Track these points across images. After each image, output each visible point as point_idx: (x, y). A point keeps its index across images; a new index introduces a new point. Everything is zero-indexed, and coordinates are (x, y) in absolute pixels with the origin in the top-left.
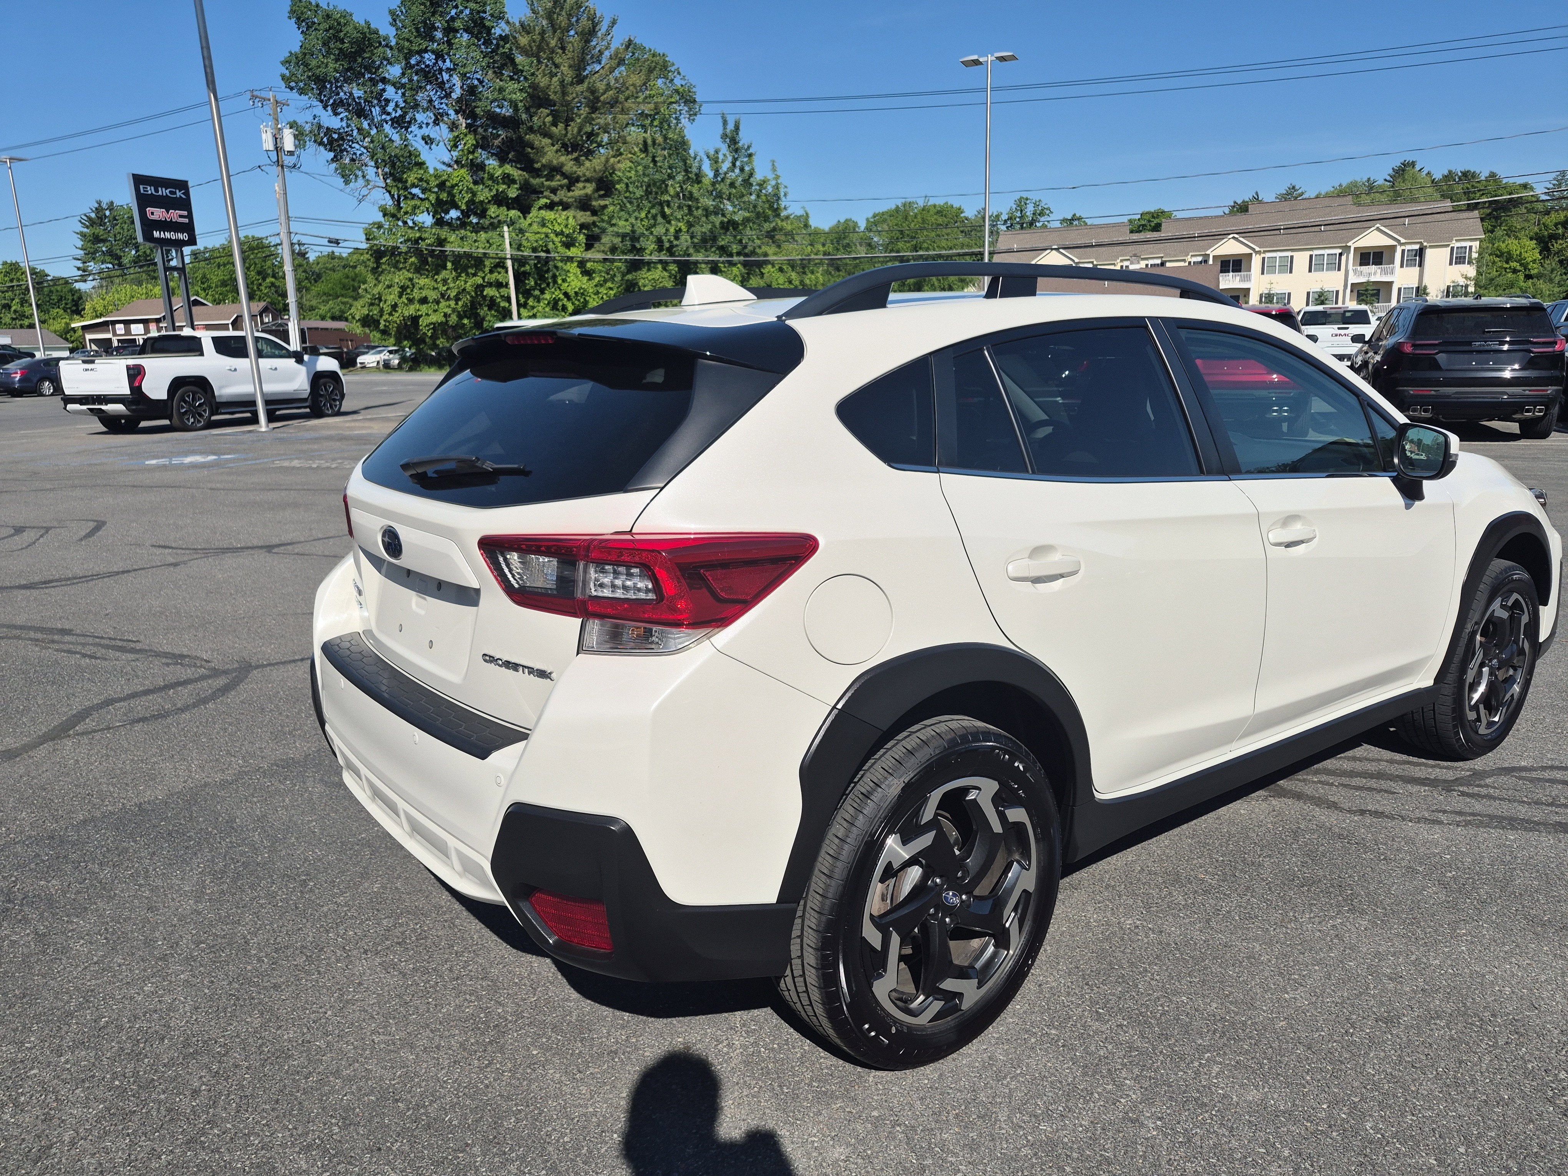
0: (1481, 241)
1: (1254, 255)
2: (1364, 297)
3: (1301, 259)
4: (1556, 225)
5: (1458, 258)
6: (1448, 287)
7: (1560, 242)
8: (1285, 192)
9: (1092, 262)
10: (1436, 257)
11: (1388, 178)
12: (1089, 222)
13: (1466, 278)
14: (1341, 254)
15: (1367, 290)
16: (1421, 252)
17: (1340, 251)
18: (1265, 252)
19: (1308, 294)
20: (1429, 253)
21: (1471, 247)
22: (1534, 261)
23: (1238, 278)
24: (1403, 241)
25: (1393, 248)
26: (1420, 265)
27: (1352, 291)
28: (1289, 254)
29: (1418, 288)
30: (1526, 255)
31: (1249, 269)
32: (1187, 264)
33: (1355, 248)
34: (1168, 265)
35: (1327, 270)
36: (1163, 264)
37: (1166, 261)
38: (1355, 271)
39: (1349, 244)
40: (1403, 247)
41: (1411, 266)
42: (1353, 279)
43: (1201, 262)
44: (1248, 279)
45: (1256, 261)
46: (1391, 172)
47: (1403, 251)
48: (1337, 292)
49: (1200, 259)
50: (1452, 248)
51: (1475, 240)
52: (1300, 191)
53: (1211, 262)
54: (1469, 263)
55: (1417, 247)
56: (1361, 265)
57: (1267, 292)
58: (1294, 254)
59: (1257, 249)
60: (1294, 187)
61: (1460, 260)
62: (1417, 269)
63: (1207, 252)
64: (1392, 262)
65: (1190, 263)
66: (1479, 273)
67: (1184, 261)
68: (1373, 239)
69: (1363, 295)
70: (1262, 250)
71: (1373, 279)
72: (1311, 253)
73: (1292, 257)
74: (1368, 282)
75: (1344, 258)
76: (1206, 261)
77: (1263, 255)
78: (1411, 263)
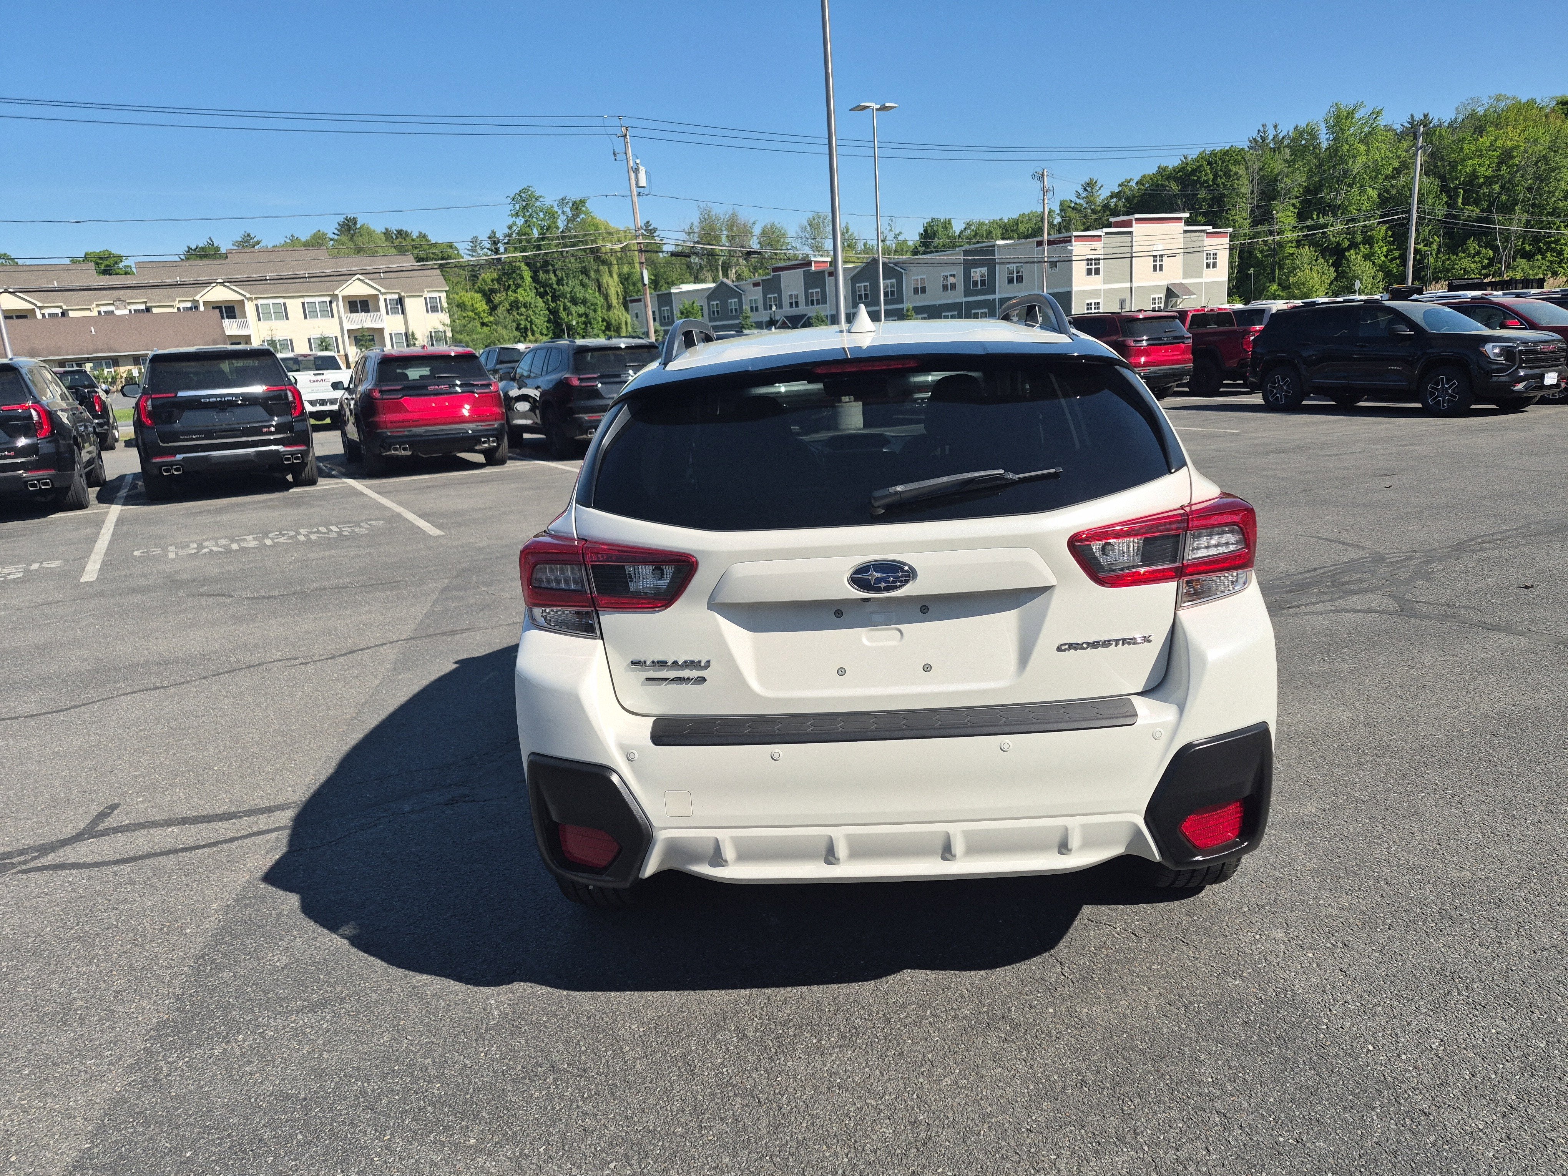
0: (446, 291)
1: (246, 301)
2: (363, 342)
3: (294, 306)
4: (492, 281)
5: (433, 308)
6: (431, 333)
7: (498, 295)
8: (240, 239)
9: (61, 307)
10: (414, 305)
11: (336, 232)
12: (20, 262)
13: (444, 325)
14: (330, 302)
15: (363, 336)
16: (401, 301)
17: (328, 299)
18: (256, 298)
19: (309, 340)
20: (407, 302)
21: (440, 298)
22: (484, 311)
23: (235, 325)
24: (383, 291)
25: (375, 298)
26: (403, 313)
27: (349, 337)
28: (281, 301)
29: (406, 334)
30: (477, 306)
31: (244, 316)
32: (176, 310)
33: (343, 297)
34: (155, 310)
35: (276, 319)
36: (148, 310)
37: (152, 307)
38: (347, 318)
39: (336, 293)
40: (384, 297)
41: (395, 313)
42: (347, 326)
43: (191, 308)
44: (245, 325)
45: (250, 307)
46: (337, 226)
47: (385, 300)
48: (336, 338)
49: (189, 305)
50: (425, 298)
51: (442, 291)
52: (256, 239)
53: (202, 308)
54: (442, 311)
55: (396, 296)
56: (351, 312)
57: (269, 338)
58: (287, 301)
59: (248, 296)
60: (249, 235)
61: (434, 309)
62: (401, 316)
63: (197, 298)
64: (378, 310)
65: (179, 309)
66: (453, 321)
67: (172, 306)
68: (357, 288)
69: (361, 340)
70: (253, 296)
71: (366, 325)
72: (302, 300)
73: (285, 304)
74: (363, 328)
75: (334, 305)
76: (196, 308)
77: (255, 302)
78: (394, 311)
